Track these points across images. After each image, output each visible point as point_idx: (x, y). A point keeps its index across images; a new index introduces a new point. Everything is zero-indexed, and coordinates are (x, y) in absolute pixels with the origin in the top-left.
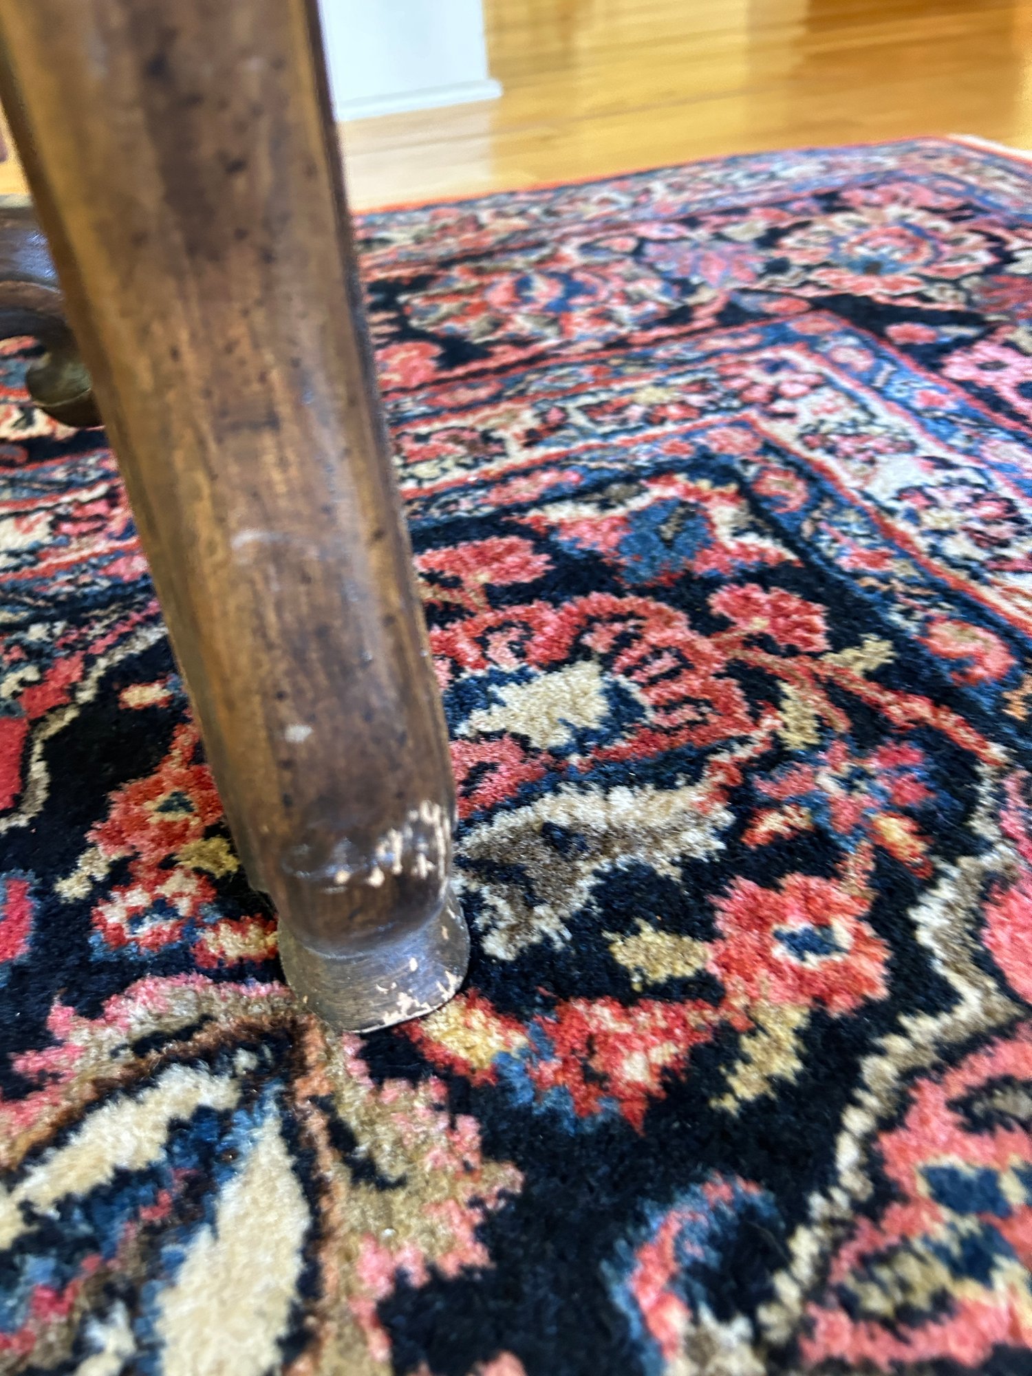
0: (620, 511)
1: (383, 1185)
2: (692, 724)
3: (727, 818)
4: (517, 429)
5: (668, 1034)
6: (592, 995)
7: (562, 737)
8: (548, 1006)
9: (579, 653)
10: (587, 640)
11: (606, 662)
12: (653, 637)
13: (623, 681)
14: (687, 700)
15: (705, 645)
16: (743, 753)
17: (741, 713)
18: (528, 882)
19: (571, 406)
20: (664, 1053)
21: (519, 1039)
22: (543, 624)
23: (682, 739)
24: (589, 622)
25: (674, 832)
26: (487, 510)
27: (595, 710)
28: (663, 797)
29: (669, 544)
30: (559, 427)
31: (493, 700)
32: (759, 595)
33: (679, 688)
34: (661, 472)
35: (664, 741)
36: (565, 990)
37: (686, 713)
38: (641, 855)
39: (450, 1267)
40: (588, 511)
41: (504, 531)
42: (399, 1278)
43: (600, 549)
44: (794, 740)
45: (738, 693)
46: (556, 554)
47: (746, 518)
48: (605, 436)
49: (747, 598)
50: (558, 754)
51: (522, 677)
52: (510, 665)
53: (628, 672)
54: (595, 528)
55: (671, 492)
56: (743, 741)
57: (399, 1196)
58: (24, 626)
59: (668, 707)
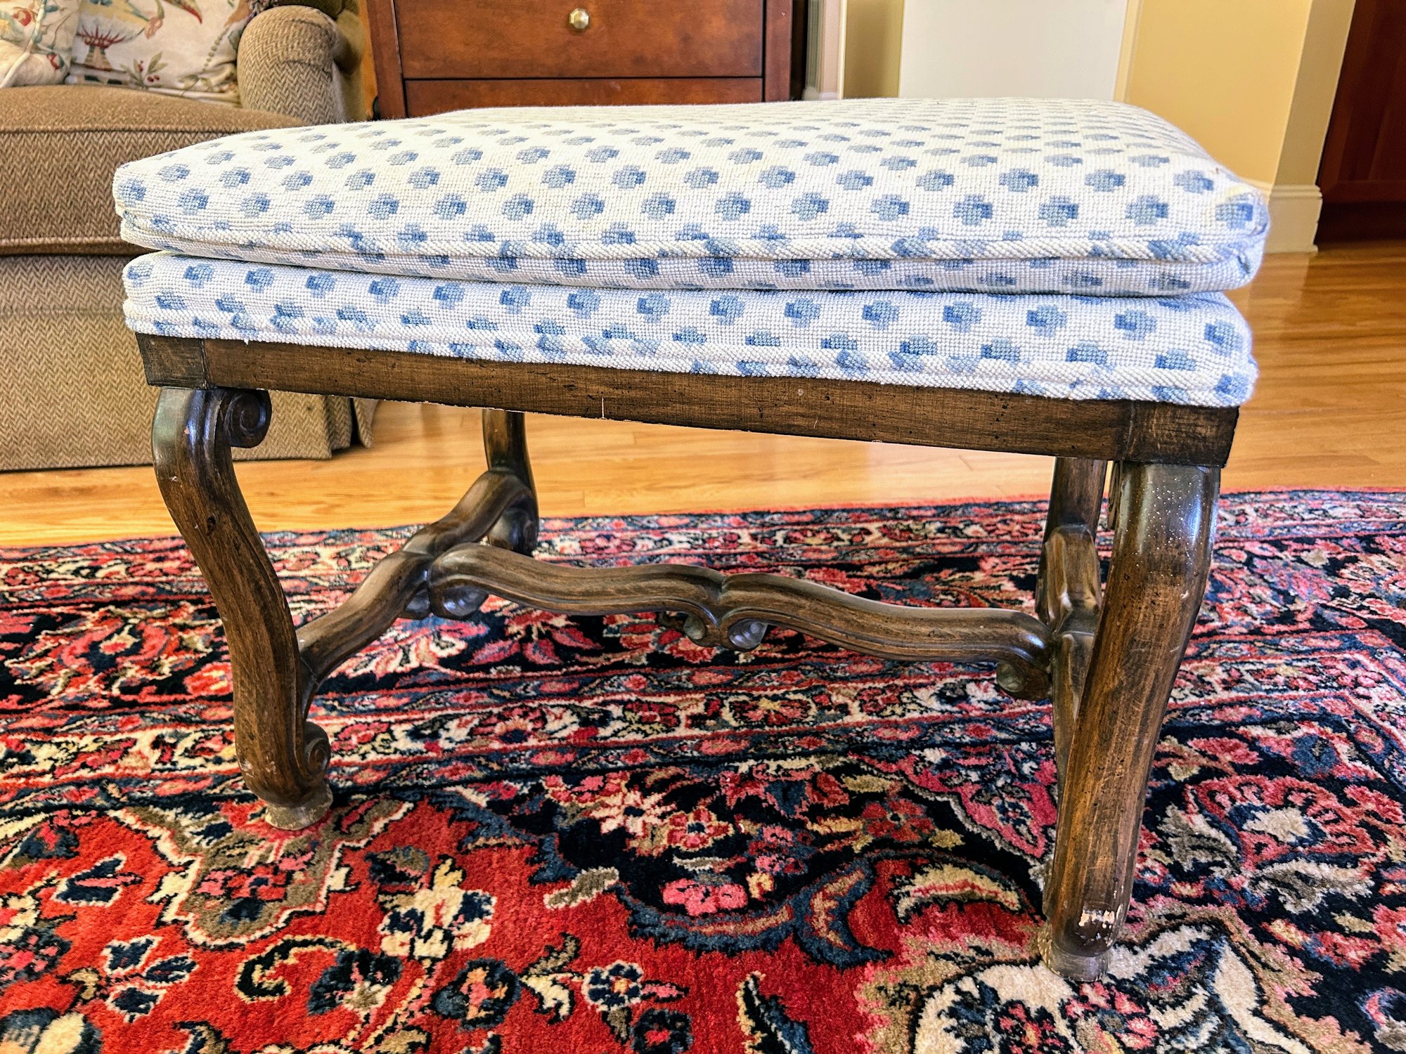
0: (1288, 736)
1: (1273, 970)
2: (1349, 844)
3: (1372, 883)
4: (1216, 678)
5: (1362, 948)
6: (1333, 932)
7: (1293, 839)
8: (1316, 932)
9: (1288, 804)
10: (1290, 798)
11: (1303, 811)
12: (1323, 803)
13: (1313, 821)
14: (1344, 834)
15: (1348, 811)
16: (1374, 860)
17: (1370, 843)
18: (1296, 890)
19: (1243, 668)
20: (1362, 953)
21: (1309, 939)
22: (1266, 787)
23: (1346, 849)
24: (1289, 791)
25: (1351, 884)
26: (1216, 722)
27: (1304, 831)
28: (1343, 870)
29: (1318, 759)
30: (1240, 680)
31: (1254, 817)
32: (1367, 792)
33: (1340, 827)
34: (1305, 718)
35: (1338, 849)
36: (1321, 928)
37: (1344, 839)
38: (1339, 890)
39: (1305, 994)
40: (1271, 733)
41: (1232, 735)
42: (1288, 993)
43: (1284, 754)
44: (1396, 859)
45: (1367, 835)
46: (1262, 754)
47: (1354, 753)
48: (1267, 691)
49: (1363, 793)
50: (1293, 846)
51: (1264, 809)
52: (1258, 803)
53: (1315, 817)
54: (1278, 743)
55: (1312, 731)
56: (1374, 855)
57: (1281, 974)
58: (1018, 742)
59: (1338, 836)
